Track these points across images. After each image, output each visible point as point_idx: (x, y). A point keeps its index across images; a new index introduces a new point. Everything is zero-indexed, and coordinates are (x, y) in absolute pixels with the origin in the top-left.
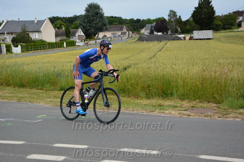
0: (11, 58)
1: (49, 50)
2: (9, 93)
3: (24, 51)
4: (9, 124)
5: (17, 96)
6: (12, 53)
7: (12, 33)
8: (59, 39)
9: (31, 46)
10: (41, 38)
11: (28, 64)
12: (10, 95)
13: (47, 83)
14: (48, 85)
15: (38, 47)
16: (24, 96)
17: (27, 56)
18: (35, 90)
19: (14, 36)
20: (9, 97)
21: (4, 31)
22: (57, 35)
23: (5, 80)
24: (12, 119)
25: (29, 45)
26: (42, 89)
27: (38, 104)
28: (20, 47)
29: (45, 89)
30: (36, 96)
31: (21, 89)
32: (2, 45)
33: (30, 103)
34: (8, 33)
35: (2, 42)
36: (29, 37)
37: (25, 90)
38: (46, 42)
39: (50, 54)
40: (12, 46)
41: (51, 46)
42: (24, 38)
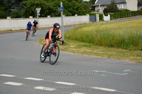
0: (103, 24)
1: (132, 17)
2: (102, 52)
3: (112, 18)
4: (103, 75)
5: (108, 54)
6: (103, 20)
7: (104, 6)
8: (141, 8)
9: (118, 14)
10: (125, 8)
11: (116, 29)
12: (103, 53)
13: (131, 44)
14: (132, 46)
15: (123, 15)
16: (112, 54)
17: (114, 23)
18: (121, 50)
19: (105, 7)
20: (102, 54)
21: (98, 4)
22: (139, 5)
23: (99, 41)
24: (104, 71)
25: (116, 14)
26: (126, 49)
27: (123, 60)
28: (109, 16)
29: (129, 49)
30: (122, 54)
31: (110, 49)
32: (96, 15)
33: (118, 60)
34: (101, 6)
35: (96, 12)
36: (117, 8)
37: (113, 49)
38: (130, 11)
39: (133, 20)
40: (104, 16)
41: (134, 14)
42: (112, 8)
